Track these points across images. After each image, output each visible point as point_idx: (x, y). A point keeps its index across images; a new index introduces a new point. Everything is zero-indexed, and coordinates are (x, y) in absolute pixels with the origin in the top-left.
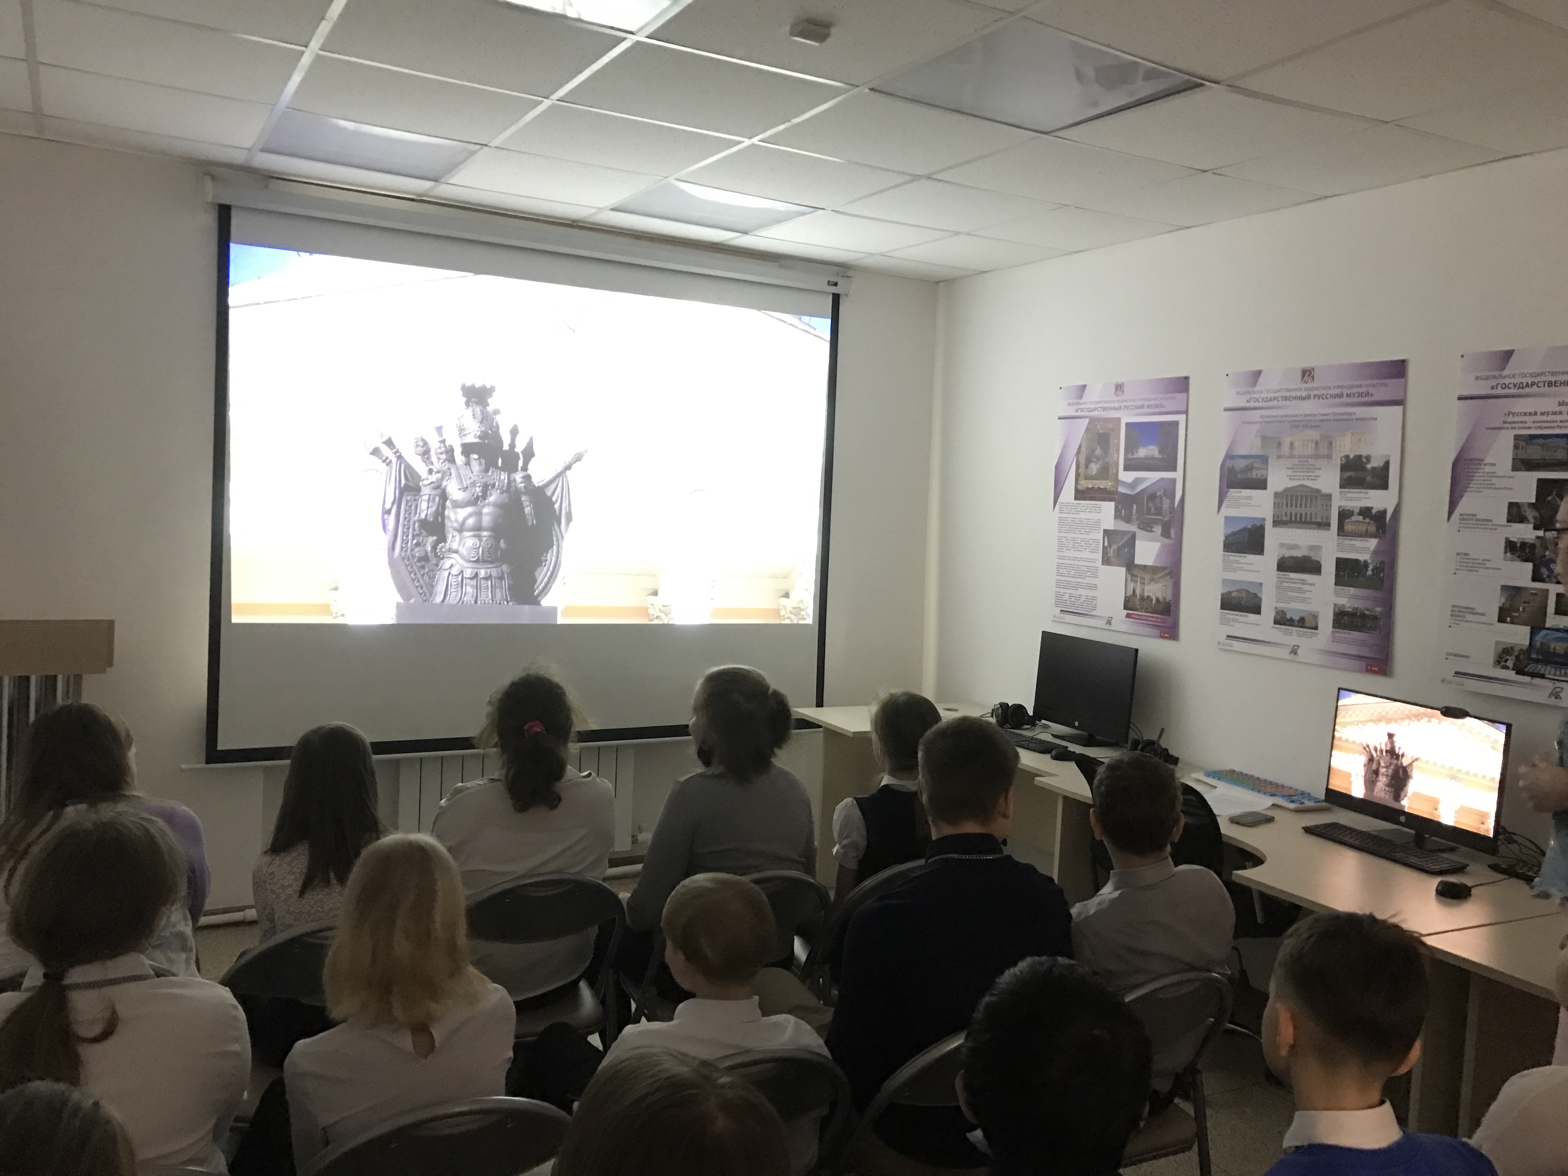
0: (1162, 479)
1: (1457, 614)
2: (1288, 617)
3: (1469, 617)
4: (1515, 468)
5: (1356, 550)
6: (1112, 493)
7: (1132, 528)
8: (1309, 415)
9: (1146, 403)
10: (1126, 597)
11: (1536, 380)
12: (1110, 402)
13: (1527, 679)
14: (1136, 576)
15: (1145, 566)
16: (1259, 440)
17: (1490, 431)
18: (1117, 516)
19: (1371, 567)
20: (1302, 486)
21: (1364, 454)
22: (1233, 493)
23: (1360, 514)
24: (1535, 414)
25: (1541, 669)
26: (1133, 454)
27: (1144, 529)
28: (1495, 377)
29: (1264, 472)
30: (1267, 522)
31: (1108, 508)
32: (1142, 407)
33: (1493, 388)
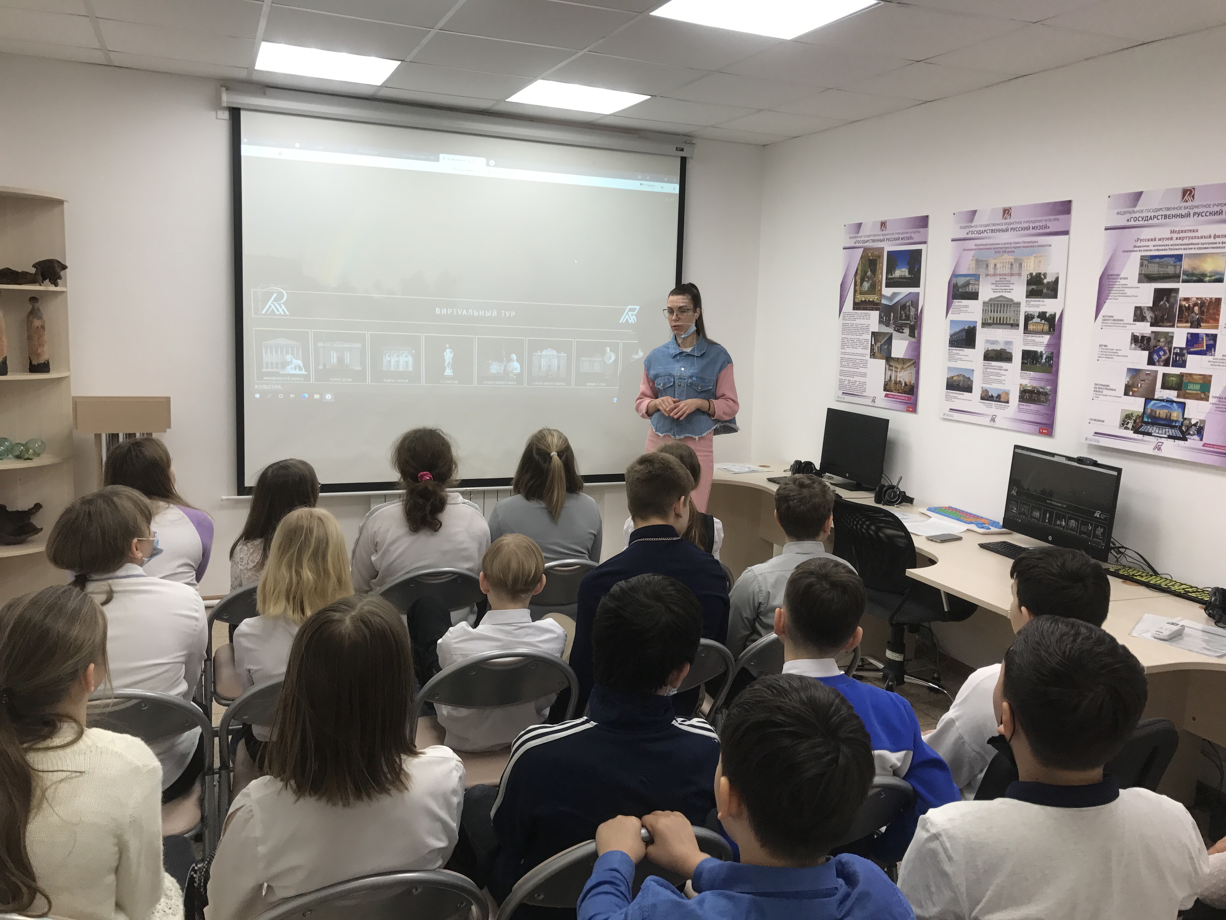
0: (910, 293)
1: (1098, 390)
2: (990, 394)
3: (1105, 392)
4: (1140, 281)
5: (1036, 344)
6: (877, 304)
7: (889, 330)
8: (1007, 244)
9: (901, 236)
10: (885, 382)
11: (1156, 214)
12: (877, 235)
13: (1140, 436)
14: (892, 366)
15: (898, 359)
16: (974, 262)
17: (1126, 253)
18: (881, 322)
19: (1044, 356)
20: (1001, 296)
21: (1042, 272)
22: (957, 303)
23: (1038, 317)
24: (1155, 240)
25: (1149, 429)
26: (892, 275)
27: (898, 331)
28: (1130, 213)
29: (976, 287)
30: (978, 324)
31: (875, 315)
32: (898, 239)
33: (1128, 220)
